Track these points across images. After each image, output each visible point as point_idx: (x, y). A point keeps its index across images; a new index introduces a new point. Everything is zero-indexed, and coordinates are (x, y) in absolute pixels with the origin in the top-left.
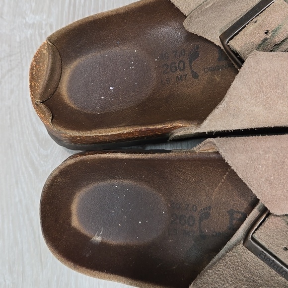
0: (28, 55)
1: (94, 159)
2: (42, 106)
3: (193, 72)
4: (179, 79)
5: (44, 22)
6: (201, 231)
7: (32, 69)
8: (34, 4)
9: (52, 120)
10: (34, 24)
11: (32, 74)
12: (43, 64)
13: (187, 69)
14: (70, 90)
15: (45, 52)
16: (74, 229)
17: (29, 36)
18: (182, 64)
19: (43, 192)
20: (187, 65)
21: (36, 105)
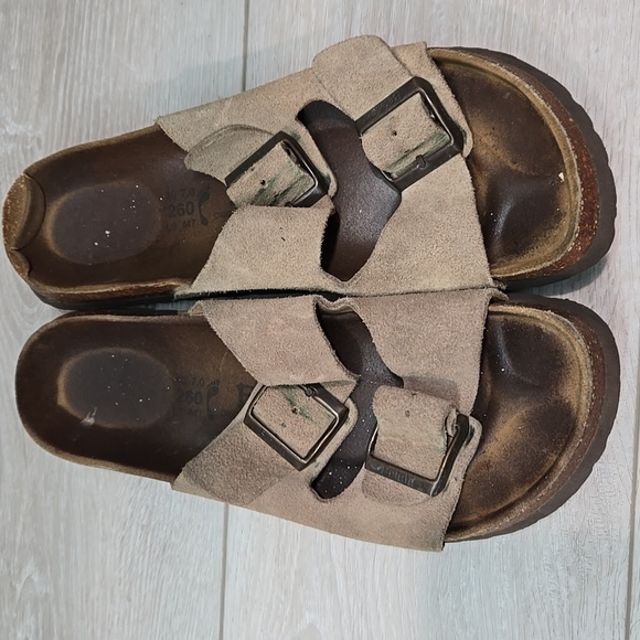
0: (8, 177)
1: (81, 322)
2: (18, 255)
3: (202, 216)
4: (187, 224)
5: (30, 135)
6: (208, 409)
7: (6, 208)
8: (16, 109)
9: (29, 272)
10: (16, 135)
11: (5, 215)
12: (21, 201)
13: (196, 212)
14: (56, 233)
15: (22, 186)
16: (61, 408)
17: (9, 152)
18: (190, 206)
19: (19, 361)
20: (196, 208)
21: (10, 255)
